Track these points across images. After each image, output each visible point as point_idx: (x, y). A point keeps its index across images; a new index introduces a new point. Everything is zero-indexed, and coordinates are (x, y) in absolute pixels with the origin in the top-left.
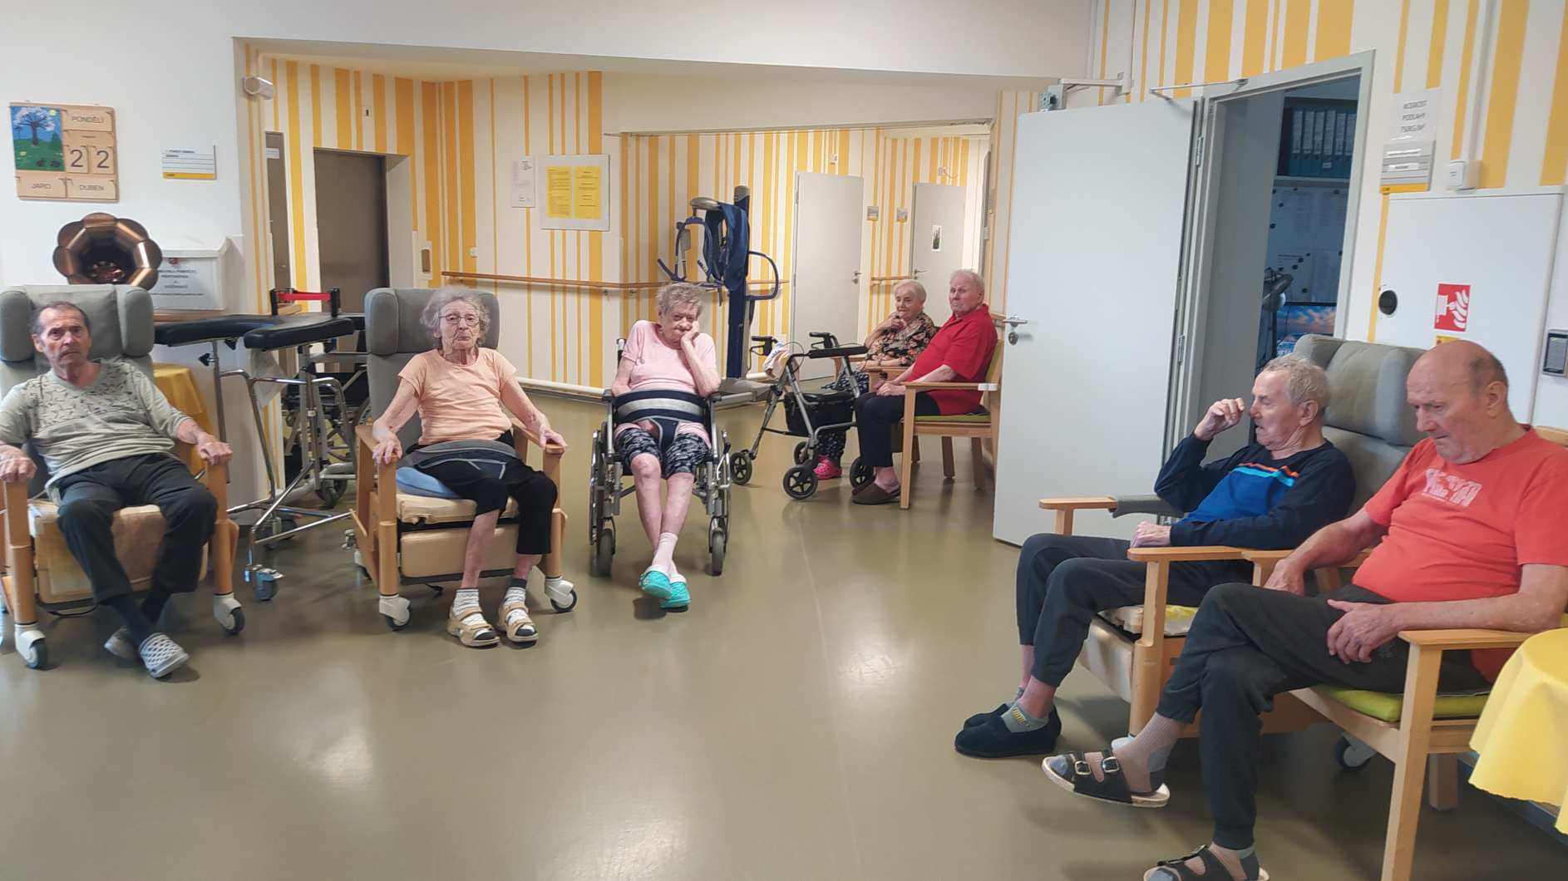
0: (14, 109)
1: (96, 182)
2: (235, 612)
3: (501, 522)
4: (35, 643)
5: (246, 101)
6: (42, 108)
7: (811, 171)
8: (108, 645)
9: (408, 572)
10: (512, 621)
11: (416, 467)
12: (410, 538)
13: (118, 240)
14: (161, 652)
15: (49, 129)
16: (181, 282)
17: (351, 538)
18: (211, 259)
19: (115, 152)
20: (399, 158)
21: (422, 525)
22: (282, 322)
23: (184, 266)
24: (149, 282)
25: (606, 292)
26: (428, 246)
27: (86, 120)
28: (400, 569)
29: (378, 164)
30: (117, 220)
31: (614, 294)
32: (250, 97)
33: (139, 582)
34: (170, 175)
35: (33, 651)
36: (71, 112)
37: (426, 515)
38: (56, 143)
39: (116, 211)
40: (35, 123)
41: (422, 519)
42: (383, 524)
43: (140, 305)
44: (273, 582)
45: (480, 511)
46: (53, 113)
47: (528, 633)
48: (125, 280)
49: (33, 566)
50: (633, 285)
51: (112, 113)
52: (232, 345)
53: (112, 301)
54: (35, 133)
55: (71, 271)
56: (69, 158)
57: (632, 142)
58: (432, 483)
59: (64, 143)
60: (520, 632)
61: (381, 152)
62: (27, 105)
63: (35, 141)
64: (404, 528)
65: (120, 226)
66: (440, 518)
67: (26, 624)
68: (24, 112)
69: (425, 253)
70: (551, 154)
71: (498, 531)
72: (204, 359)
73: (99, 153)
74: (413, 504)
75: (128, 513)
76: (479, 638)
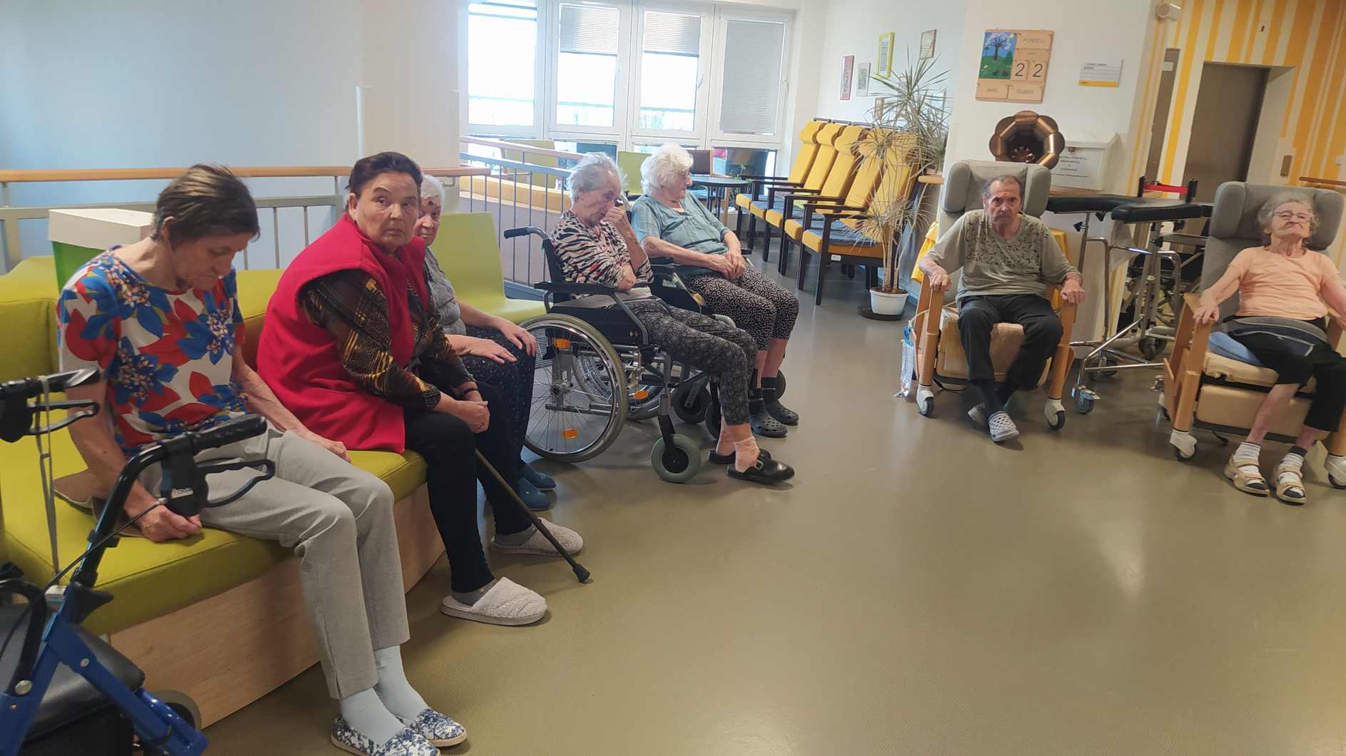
0: (988, 34)
1: (1029, 87)
2: (1059, 413)
3: (1298, 395)
4: (928, 399)
5: (1155, 23)
6: (1006, 33)
8: (970, 413)
9: (1201, 417)
10: (1283, 481)
11: (1230, 334)
12: (1208, 389)
13: (1036, 131)
14: (1002, 424)
15: (1006, 48)
16: (1073, 166)
17: (1159, 382)
18: (1100, 149)
19: (1047, 65)
20: (1282, 70)
21: (1222, 381)
22: (1144, 202)
23: (1078, 154)
24: (1052, 164)
26: (1292, 152)
27: (1033, 40)
28: (1195, 414)
29: (1261, 76)
30: (1038, 117)
32: (1159, 19)
33: (999, 375)
34: (1084, 83)
35: (926, 403)
36: (1024, 35)
37: (1227, 373)
38: (1009, 59)
39: (1040, 110)
40: (998, 44)
41: (1223, 376)
42: (1189, 372)
43: (1043, 180)
44: (1092, 401)
45: (1279, 382)
46: (1012, 36)
47: (1297, 495)
48: (1035, 161)
49: (937, 348)
51: (1052, 36)
52: (1101, 218)
53: (1024, 175)
54: (997, 51)
55: (999, 153)
56: (1015, 69)
58: (1241, 350)
59: (1014, 59)
60: (1288, 492)
61: (1267, 64)
62: (998, 31)
63: (996, 57)
64: (1206, 379)
65: (1040, 120)
66: (1239, 378)
67: (927, 385)
68: (993, 36)
69: (1287, 159)
71: (1292, 402)
72: (1078, 227)
73: (1036, 66)
74: (1217, 363)
75: (1003, 326)
76: (1251, 485)
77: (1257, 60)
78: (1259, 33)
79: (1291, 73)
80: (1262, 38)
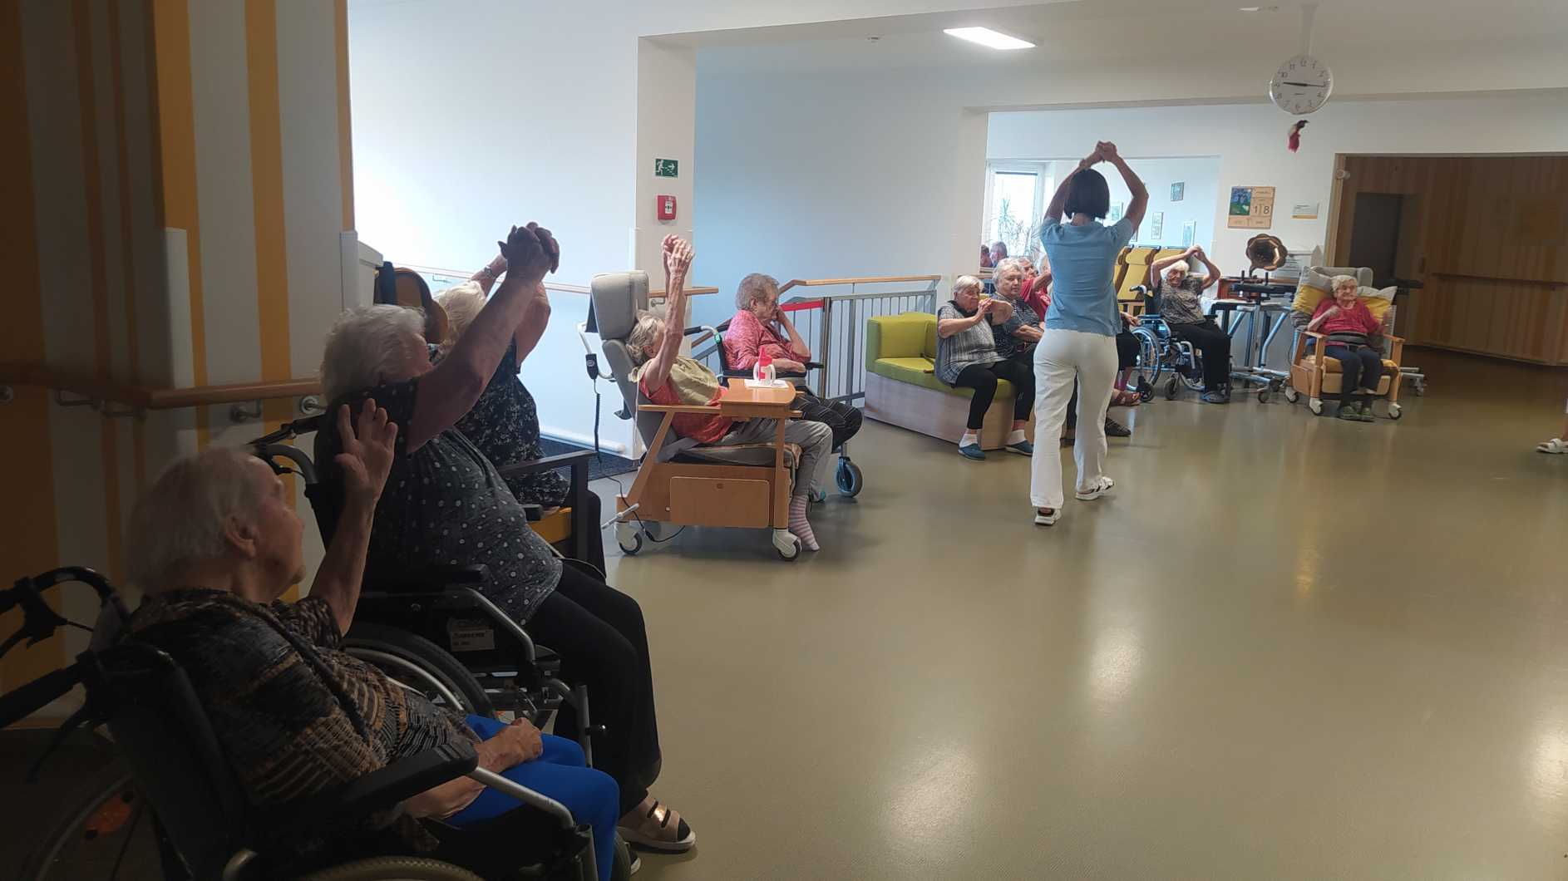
0: (1233, 189)
1: (1262, 220)
6: (1246, 188)
13: (1269, 245)
15: (1246, 197)
16: (1293, 265)
18: (1309, 255)
19: (1272, 205)
20: (1414, 197)
23: (1296, 258)
26: (1426, 258)
27: (1263, 193)
29: (1399, 201)
30: (1270, 236)
32: (1338, 180)
34: (1294, 217)
36: (1256, 189)
38: (1248, 204)
39: (1270, 232)
40: (1240, 195)
46: (1249, 189)
51: (1274, 190)
54: (1239, 199)
55: (1252, 261)
56: (1252, 210)
59: (1251, 203)
61: (1402, 193)
62: (1239, 187)
63: (1239, 203)
65: (1270, 239)
68: (1237, 190)
73: (1265, 207)
77: (1394, 190)
78: (1395, 172)
79: (1419, 199)
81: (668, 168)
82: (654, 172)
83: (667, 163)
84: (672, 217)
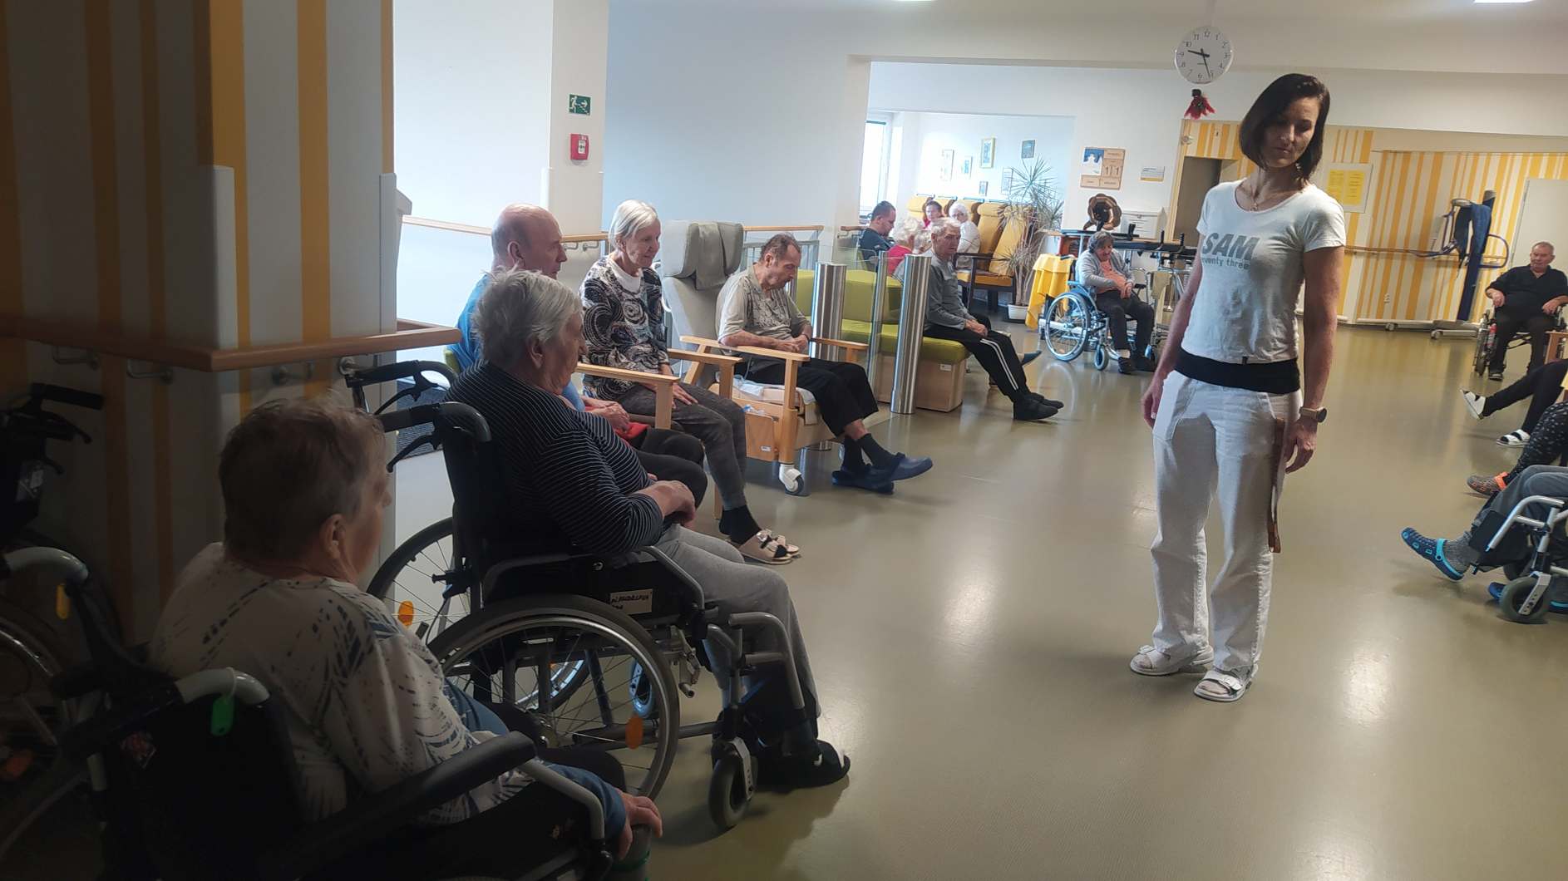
0: (1086, 150)
1: (1112, 181)
7: (1543, 177)
16: (1141, 225)
18: (1154, 216)
19: (1122, 171)
20: (1232, 161)
23: (1143, 219)
25: (1355, 253)
27: (1113, 154)
29: (1217, 165)
30: (1107, 196)
31: (1361, 254)
32: (1182, 144)
34: (1143, 179)
36: (1109, 151)
50: (1375, 249)
51: (1124, 152)
57: (1391, 156)
61: (1221, 158)
65: (1107, 199)
68: (1090, 151)
70: (1334, 160)
73: (1116, 169)
77: (1214, 155)
78: (1215, 137)
79: (1238, 162)
80: (1217, 140)
81: (581, 105)
82: (568, 108)
83: (580, 99)
84: (585, 157)
